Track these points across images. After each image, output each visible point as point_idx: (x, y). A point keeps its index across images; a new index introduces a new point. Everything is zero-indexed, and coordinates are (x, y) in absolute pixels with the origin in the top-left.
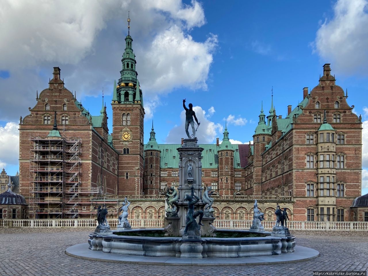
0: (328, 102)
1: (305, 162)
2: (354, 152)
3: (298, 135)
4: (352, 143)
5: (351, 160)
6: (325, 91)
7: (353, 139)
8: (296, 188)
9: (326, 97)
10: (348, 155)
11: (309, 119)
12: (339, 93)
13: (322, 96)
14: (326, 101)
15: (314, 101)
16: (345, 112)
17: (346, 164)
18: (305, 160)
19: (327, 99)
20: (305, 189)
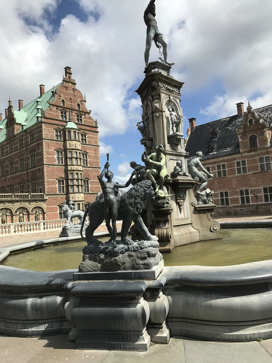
0: (71, 102)
1: (55, 158)
2: (94, 152)
3: (47, 129)
4: (92, 144)
5: (92, 159)
6: (68, 91)
7: (93, 140)
8: (48, 185)
9: (70, 97)
10: (90, 154)
11: (56, 115)
12: (80, 96)
13: (66, 95)
14: (70, 101)
15: (60, 99)
16: (85, 115)
17: (89, 162)
18: (54, 156)
19: (71, 99)
20: (56, 185)
